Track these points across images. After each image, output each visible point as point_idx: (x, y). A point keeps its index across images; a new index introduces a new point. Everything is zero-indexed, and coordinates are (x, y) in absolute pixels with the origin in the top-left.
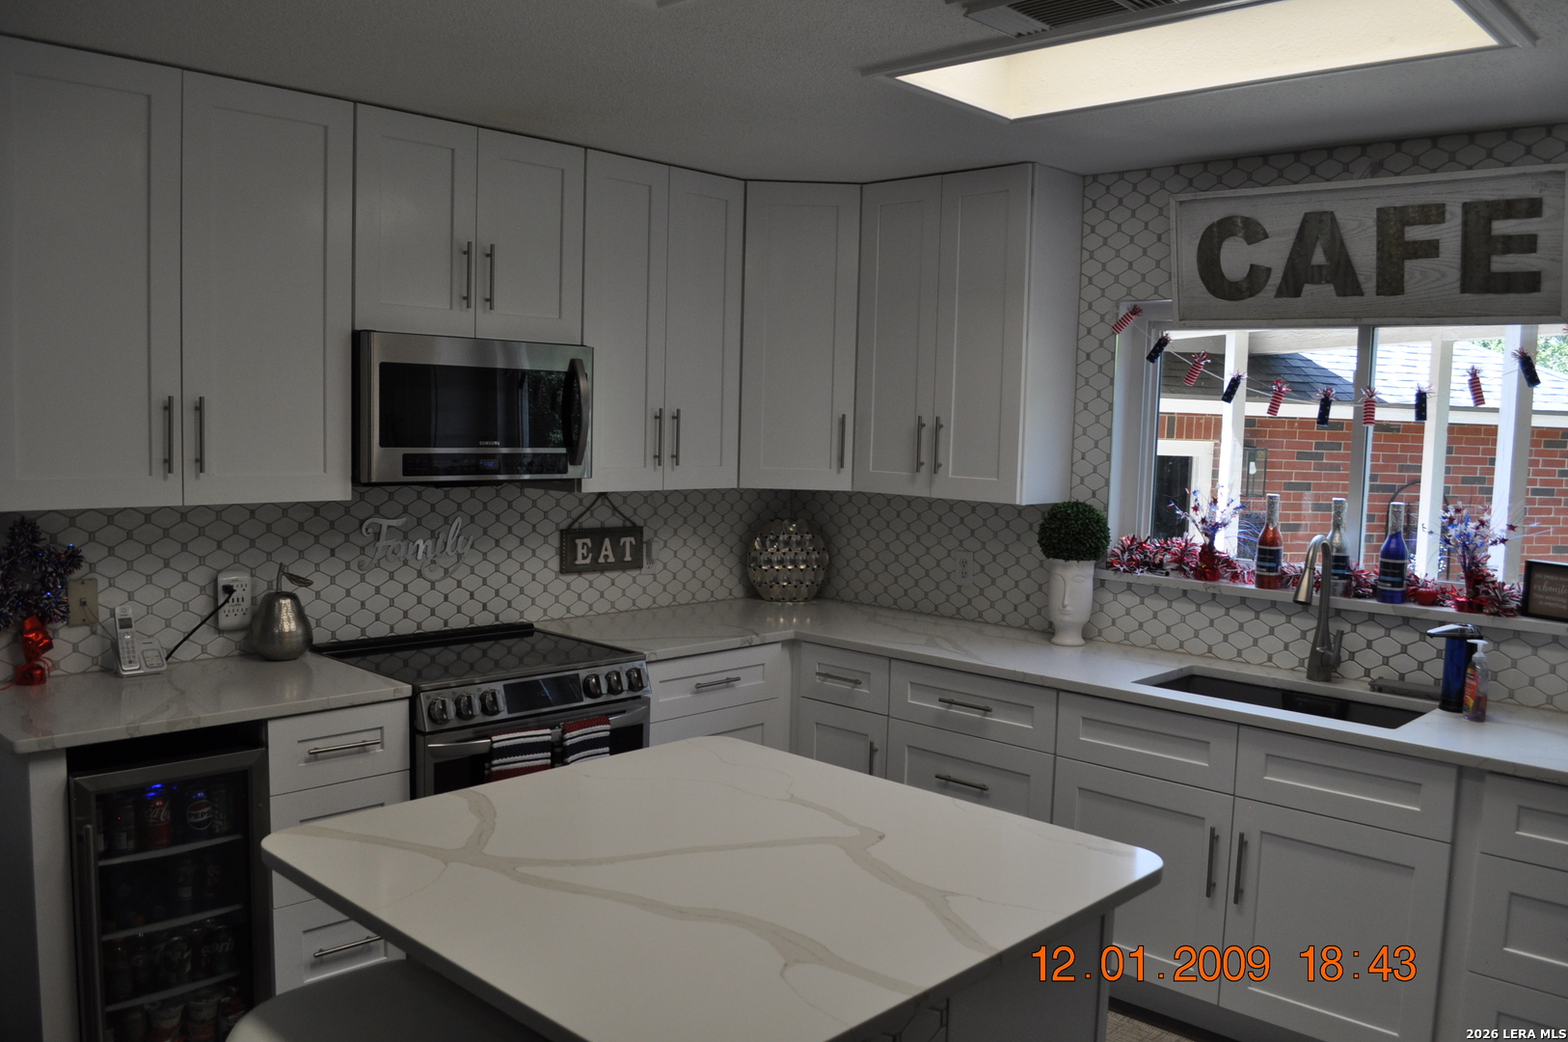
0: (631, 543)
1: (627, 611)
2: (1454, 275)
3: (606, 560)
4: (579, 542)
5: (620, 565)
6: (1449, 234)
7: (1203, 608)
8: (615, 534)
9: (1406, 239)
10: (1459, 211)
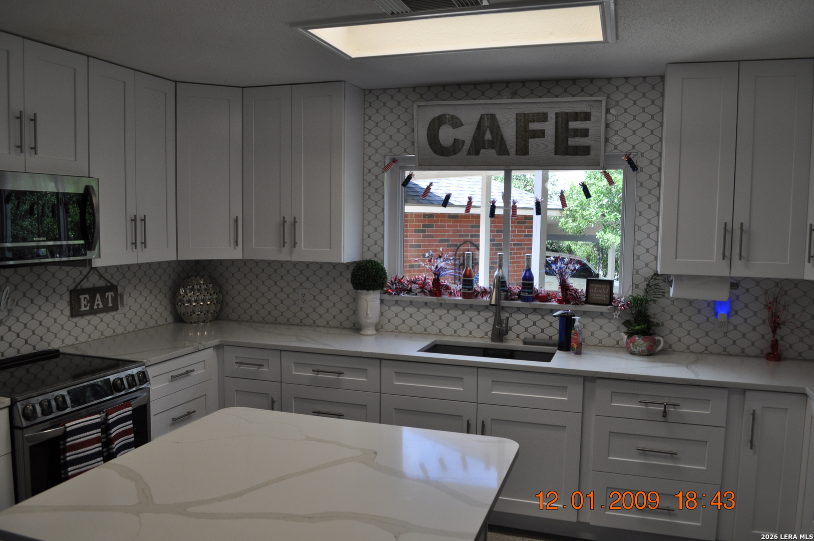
0: (111, 295)
1: (110, 336)
2: (552, 146)
3: (98, 307)
4: (82, 297)
5: (106, 309)
6: (549, 127)
7: (436, 311)
8: (102, 290)
9: (530, 129)
10: (554, 117)
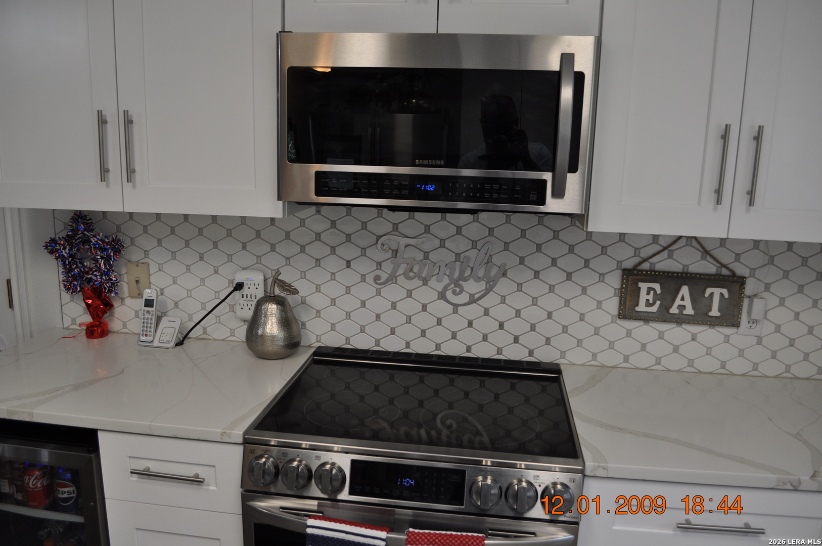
0: (722, 294)
1: (711, 373)
3: (681, 312)
4: (644, 286)
5: (702, 317)
8: (698, 282)
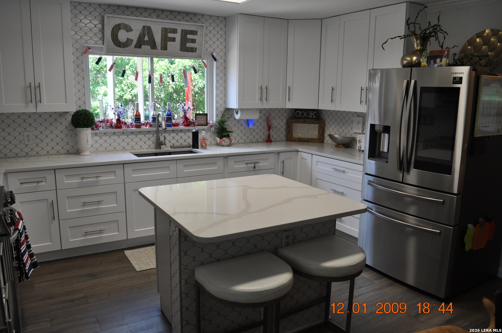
2: (179, 47)
6: (178, 36)
7: (120, 137)
9: (168, 36)
10: (180, 31)
